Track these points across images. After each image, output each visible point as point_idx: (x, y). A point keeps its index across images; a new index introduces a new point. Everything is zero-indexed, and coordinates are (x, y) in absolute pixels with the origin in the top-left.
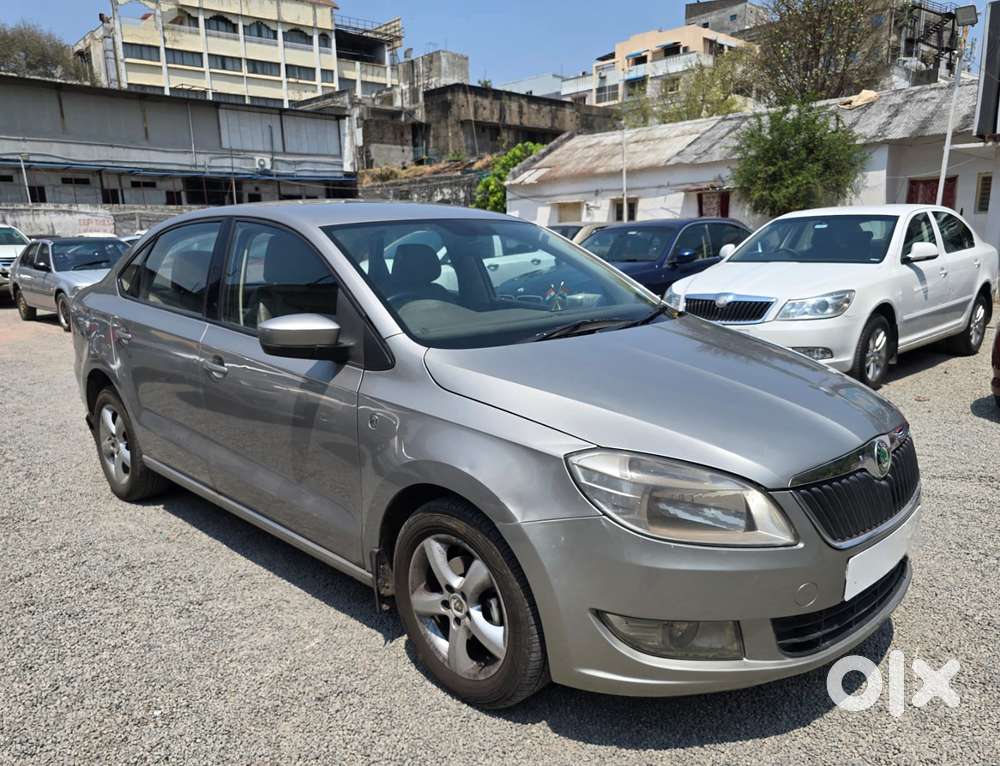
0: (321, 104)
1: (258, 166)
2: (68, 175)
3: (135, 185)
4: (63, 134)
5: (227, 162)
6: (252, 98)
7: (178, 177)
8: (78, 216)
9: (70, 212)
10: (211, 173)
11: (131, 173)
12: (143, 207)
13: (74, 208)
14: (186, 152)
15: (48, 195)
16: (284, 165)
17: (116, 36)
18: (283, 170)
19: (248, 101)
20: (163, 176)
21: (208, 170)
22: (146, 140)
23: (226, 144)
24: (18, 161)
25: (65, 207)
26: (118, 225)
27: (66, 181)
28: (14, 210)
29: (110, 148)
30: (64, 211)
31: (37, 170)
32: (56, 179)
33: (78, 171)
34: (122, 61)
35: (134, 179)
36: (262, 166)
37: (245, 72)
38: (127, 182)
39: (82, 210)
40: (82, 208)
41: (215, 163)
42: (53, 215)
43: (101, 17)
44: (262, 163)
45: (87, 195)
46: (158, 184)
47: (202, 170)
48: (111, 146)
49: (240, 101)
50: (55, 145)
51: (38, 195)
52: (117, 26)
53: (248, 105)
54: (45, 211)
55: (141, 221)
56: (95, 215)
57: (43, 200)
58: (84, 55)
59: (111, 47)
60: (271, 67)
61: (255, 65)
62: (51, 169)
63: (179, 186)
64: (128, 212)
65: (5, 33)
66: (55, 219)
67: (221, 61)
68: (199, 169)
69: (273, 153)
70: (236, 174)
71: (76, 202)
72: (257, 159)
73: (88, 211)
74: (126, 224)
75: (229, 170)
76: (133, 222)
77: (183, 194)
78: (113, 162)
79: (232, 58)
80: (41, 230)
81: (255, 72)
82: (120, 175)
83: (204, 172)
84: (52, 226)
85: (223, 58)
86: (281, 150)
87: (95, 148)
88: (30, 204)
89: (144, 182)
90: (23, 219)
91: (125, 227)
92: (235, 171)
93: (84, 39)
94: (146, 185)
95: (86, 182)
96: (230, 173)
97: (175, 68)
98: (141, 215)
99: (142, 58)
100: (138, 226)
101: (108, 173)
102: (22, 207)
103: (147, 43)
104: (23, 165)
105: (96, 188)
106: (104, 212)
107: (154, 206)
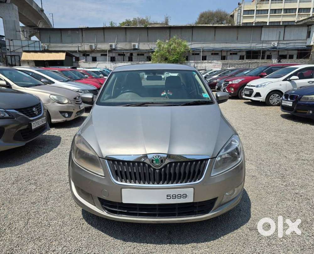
0: (306, 21)
1: (272, 46)
2: (213, 52)
3: (231, 54)
4: (214, 41)
5: (261, 45)
6: (283, 22)
7: (244, 51)
8: (213, 64)
9: (211, 63)
10: (255, 49)
11: (230, 51)
12: (231, 61)
13: (212, 62)
14: (248, 43)
15: (207, 58)
16: (283, 44)
17: (242, 9)
18: (282, 46)
19: (281, 24)
20: (240, 51)
21: (255, 48)
22: (237, 40)
23: (262, 39)
24: (201, 49)
25: (210, 61)
26: (223, 66)
27: (212, 54)
28: (197, 63)
29: (226, 44)
30: (209, 63)
31: (205, 51)
32: (210, 54)
33: (216, 51)
34: (242, 16)
35: (231, 52)
36: (273, 45)
37: (282, 14)
38: (229, 53)
39: (214, 62)
40: (215, 61)
41: (257, 46)
42: (206, 64)
43: (239, 4)
44: (274, 44)
45: (217, 58)
46: (238, 53)
47: (253, 48)
48: (226, 43)
49: (278, 24)
50: (211, 44)
51: (204, 58)
52: (243, 6)
53: (281, 25)
54: (205, 63)
55: (230, 65)
56: (217, 63)
57: (205, 59)
58: (232, 16)
59: (240, 12)
60: (293, 10)
61: (286, 10)
62: (209, 51)
63: (244, 54)
64: (227, 62)
65: (213, 13)
66: (207, 65)
67: (274, 11)
68: (252, 48)
69: (279, 41)
70: (263, 49)
71: (213, 60)
72: (272, 43)
73: (216, 62)
74: (225, 66)
75: (261, 48)
76: (228, 65)
77: (245, 56)
78: (226, 48)
79: (279, 9)
80: (203, 68)
81: (286, 13)
82: (227, 51)
83: (253, 49)
84: (206, 67)
85: (275, 10)
86: (283, 39)
87: (222, 44)
88: (201, 61)
89: (234, 53)
90: (199, 65)
91: (225, 67)
92: (263, 48)
93: (233, 11)
94: (234, 54)
95: (217, 54)
96: (261, 49)
97: (258, 16)
98: (230, 63)
99: (248, 14)
100: (228, 66)
101: (224, 51)
102: (199, 62)
103: (250, 9)
104: (201, 50)
105: (220, 55)
106: (220, 63)
107: (235, 60)
